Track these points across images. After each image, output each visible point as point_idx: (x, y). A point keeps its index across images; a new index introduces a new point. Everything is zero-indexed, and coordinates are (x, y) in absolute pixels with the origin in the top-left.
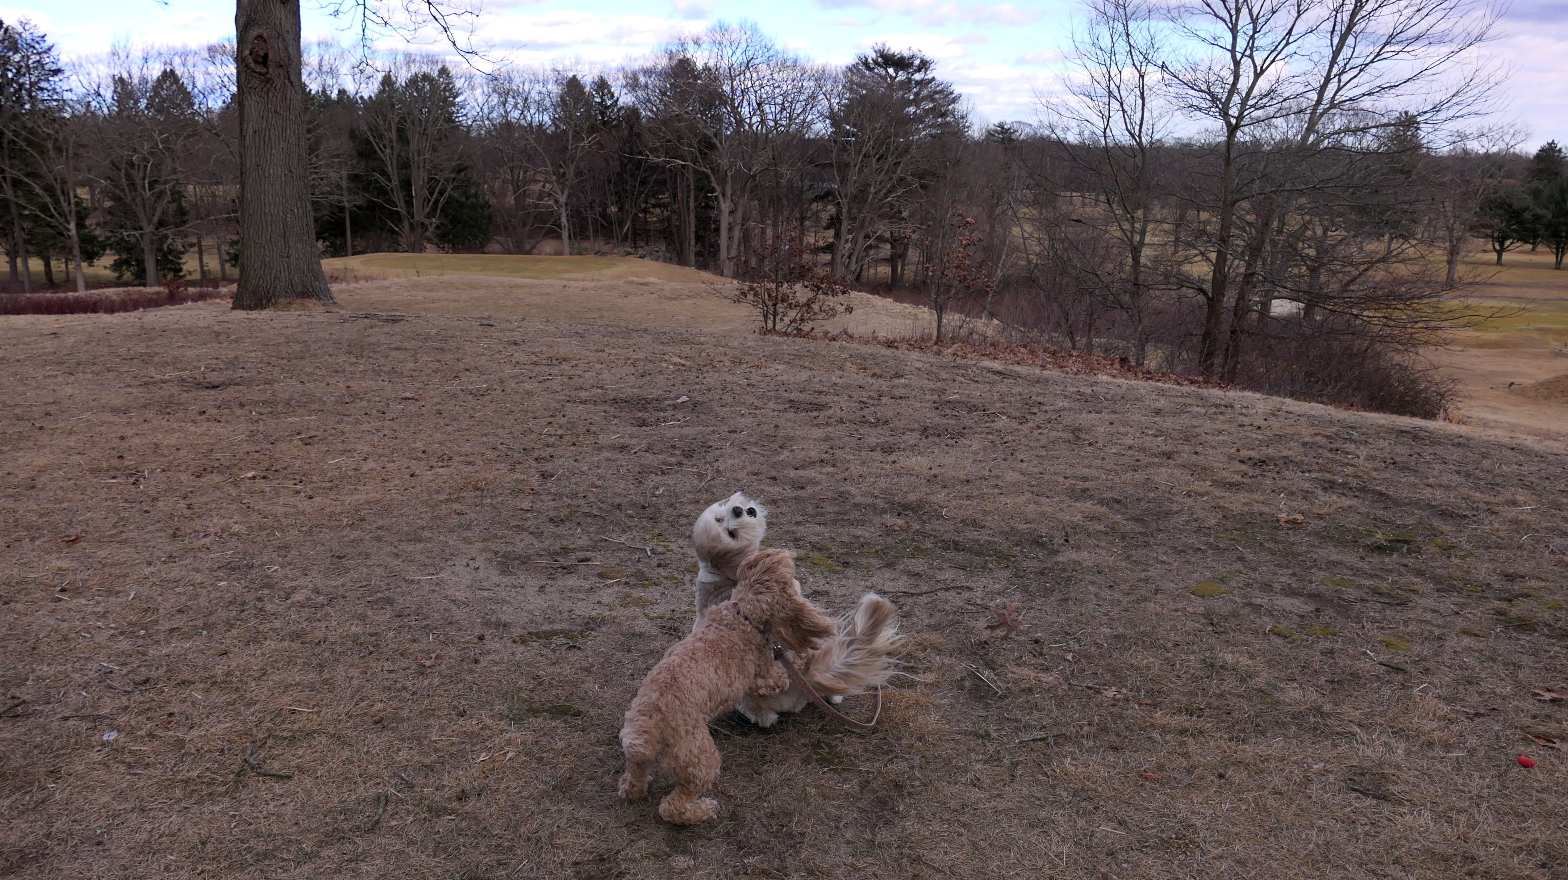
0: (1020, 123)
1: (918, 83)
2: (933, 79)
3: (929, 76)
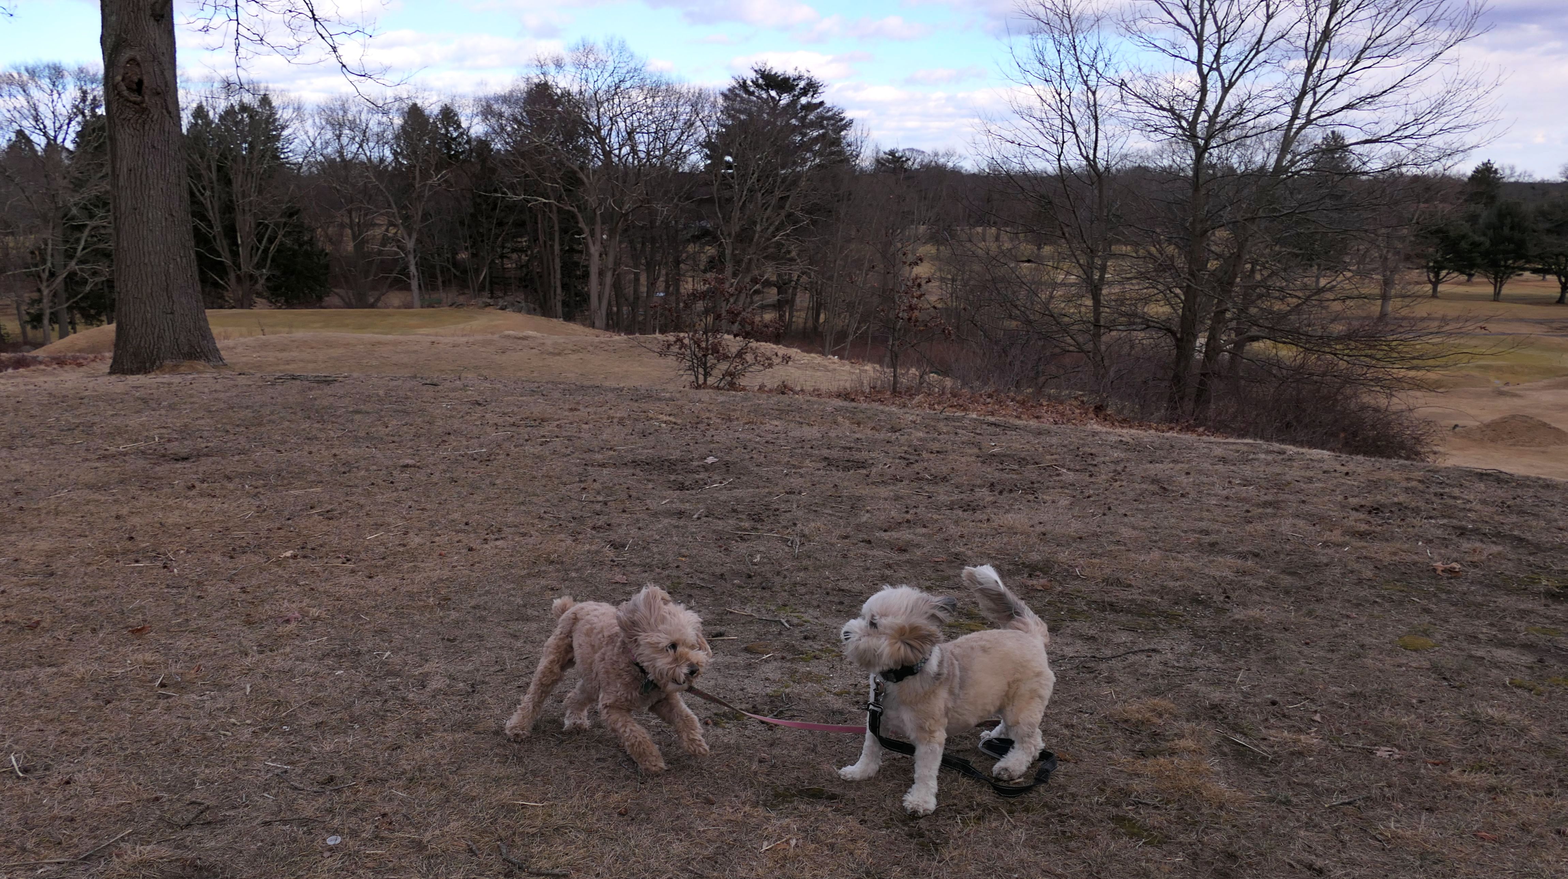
0: (912, 150)
1: (804, 107)
2: (822, 103)
3: (817, 100)
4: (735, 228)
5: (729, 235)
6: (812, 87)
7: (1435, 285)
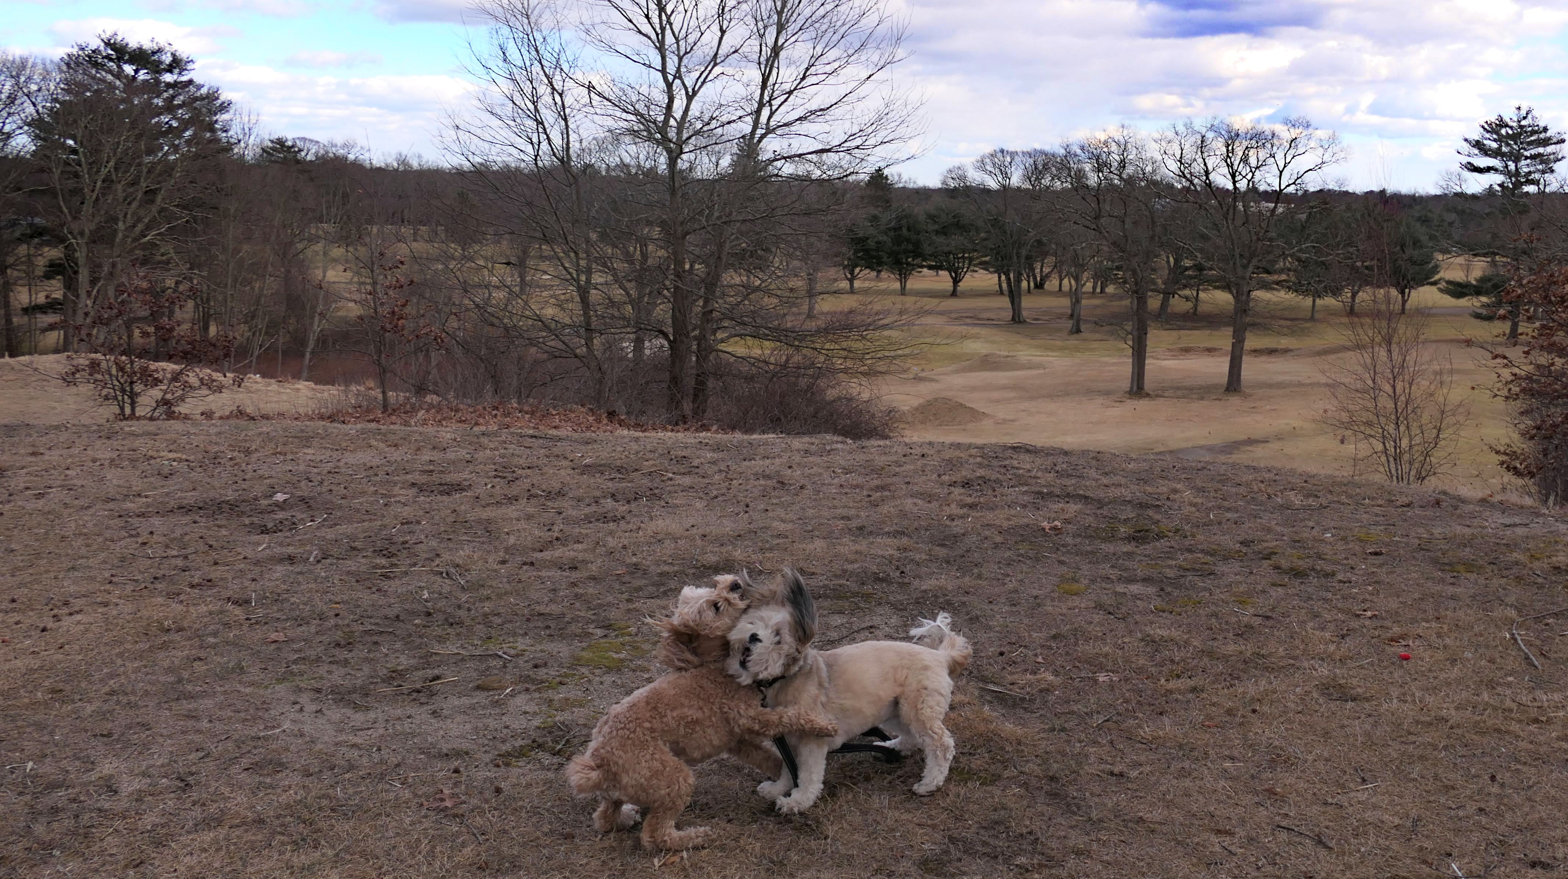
0: (304, 139)
1: (169, 85)
2: (191, 82)
3: (184, 78)
4: (89, 227)
5: (82, 234)
6: (177, 64)
7: (851, 281)
